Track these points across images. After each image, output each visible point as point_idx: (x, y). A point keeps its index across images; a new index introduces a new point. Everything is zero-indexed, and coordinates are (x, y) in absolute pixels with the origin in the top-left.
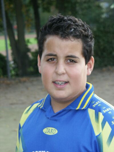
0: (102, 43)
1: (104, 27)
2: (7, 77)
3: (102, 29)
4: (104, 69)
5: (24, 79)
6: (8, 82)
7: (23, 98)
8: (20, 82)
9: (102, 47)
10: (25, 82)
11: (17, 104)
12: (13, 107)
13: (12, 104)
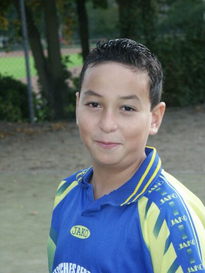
0: (195, 63)
1: (199, 35)
2: (29, 122)
3: (195, 37)
4: (198, 108)
5: (58, 125)
6: (31, 130)
7: (54, 159)
8: (51, 130)
9: (195, 70)
10: (59, 130)
11: (42, 168)
12: (34, 173)
13: (33, 169)
